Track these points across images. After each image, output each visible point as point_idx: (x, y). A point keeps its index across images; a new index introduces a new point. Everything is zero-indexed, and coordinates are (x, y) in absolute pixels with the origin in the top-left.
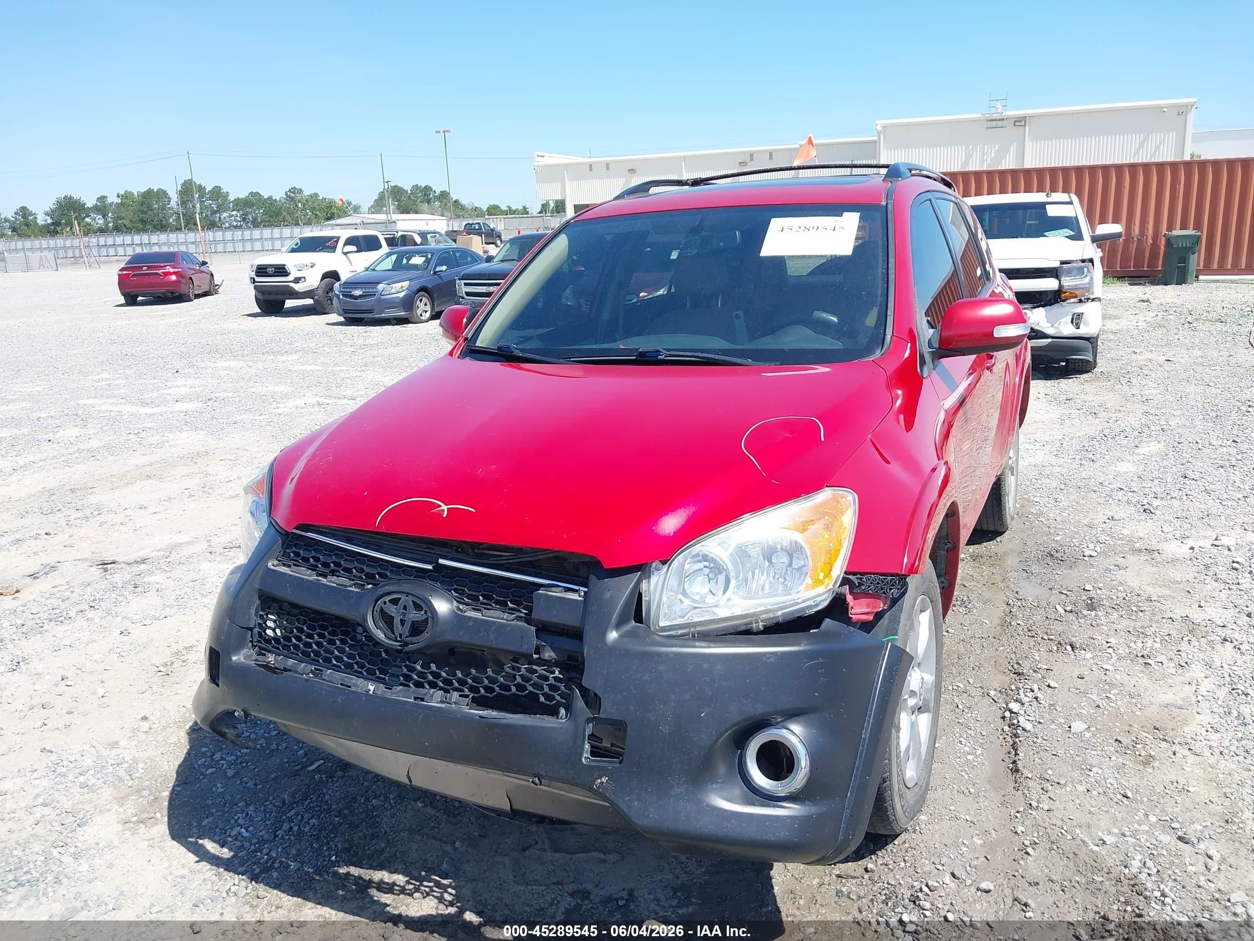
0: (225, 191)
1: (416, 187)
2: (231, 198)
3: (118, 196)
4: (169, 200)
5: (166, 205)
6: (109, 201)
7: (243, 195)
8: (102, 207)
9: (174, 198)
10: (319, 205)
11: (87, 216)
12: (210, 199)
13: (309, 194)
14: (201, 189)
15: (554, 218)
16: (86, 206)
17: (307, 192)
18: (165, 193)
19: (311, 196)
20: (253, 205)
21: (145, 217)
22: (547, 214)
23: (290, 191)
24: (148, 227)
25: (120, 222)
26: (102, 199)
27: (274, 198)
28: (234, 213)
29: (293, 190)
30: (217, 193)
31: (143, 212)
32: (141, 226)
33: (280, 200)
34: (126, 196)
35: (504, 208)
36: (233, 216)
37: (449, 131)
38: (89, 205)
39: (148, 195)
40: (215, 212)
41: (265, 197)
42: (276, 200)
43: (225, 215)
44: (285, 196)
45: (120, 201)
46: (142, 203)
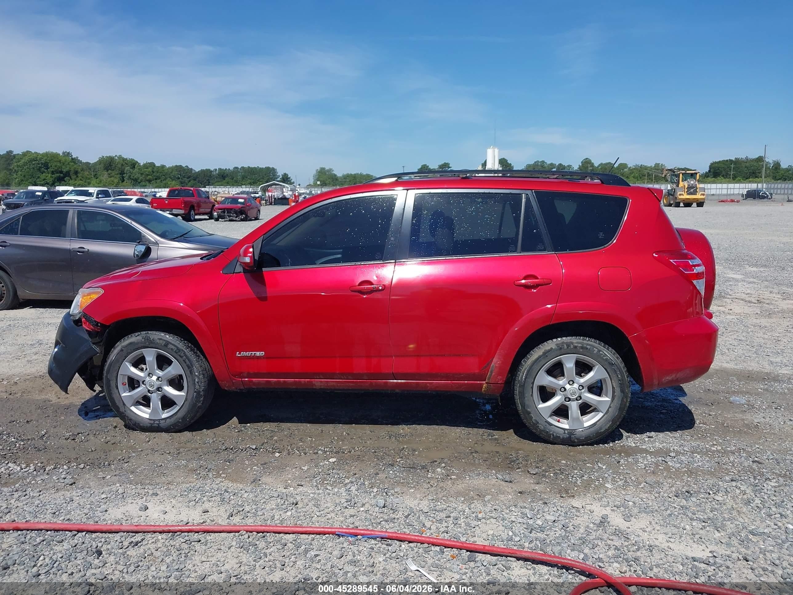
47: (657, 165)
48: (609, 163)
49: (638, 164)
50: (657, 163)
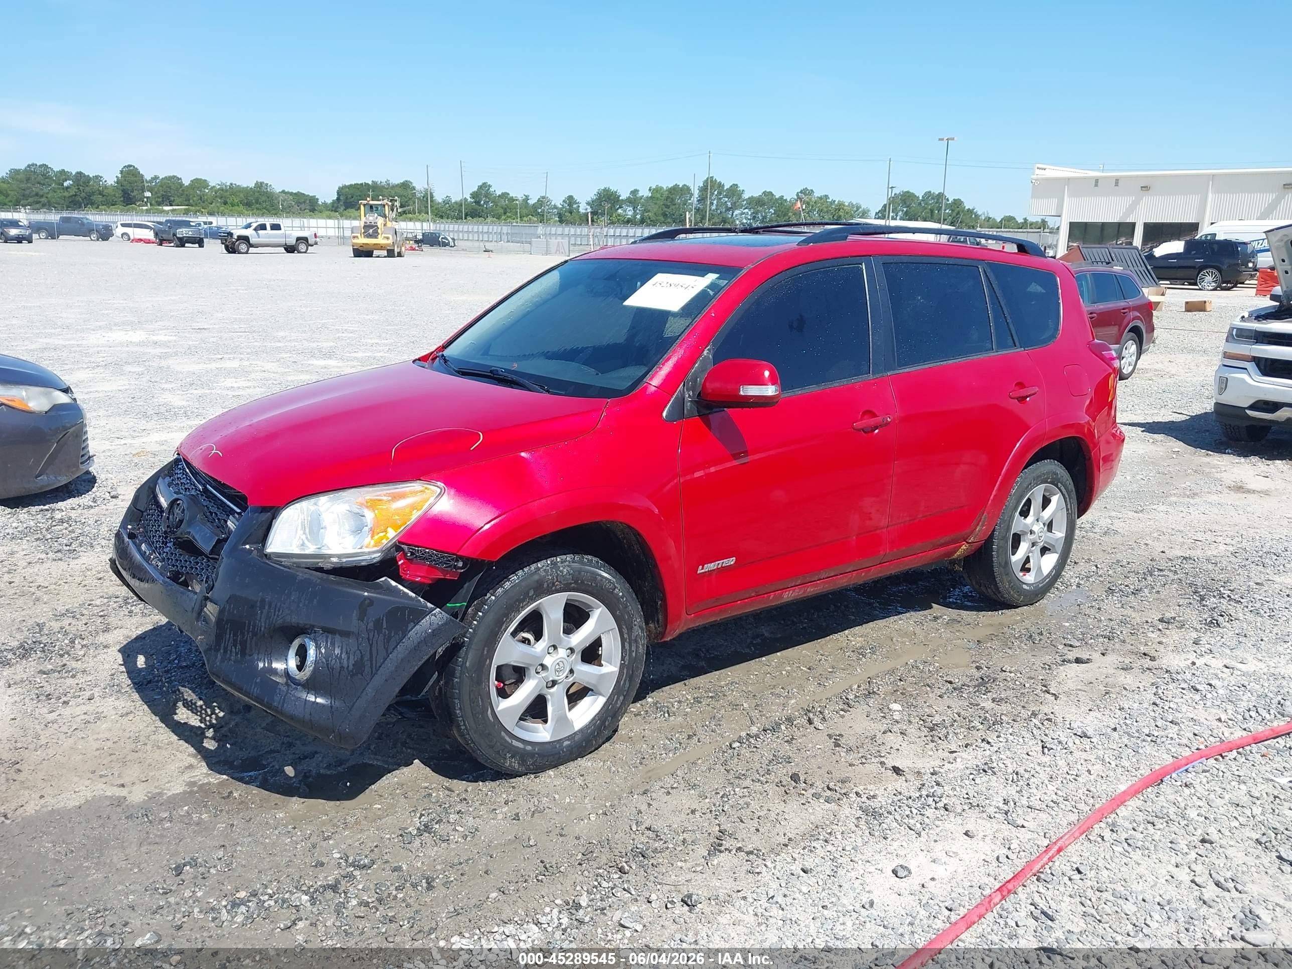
0: (741, 188)
1: (928, 194)
2: (746, 196)
3: (650, 190)
4: (692, 195)
5: (687, 200)
6: (640, 194)
7: (757, 194)
8: (633, 200)
9: (696, 193)
10: (826, 208)
11: (620, 207)
12: (726, 196)
13: (819, 196)
14: (721, 186)
15: (1052, 235)
16: (621, 198)
17: (818, 194)
18: (688, 189)
19: (821, 198)
20: (764, 204)
21: (668, 211)
22: (1045, 230)
23: (801, 192)
24: (669, 220)
25: (646, 214)
26: (634, 192)
27: (785, 198)
28: (746, 210)
29: (805, 192)
30: (734, 192)
31: (667, 207)
32: (663, 219)
33: (790, 201)
34: (656, 191)
35: (1020, 220)
36: (744, 213)
37: (953, 139)
38: (623, 197)
39: (675, 190)
40: (728, 209)
41: (777, 197)
42: (786, 200)
43: (737, 212)
44: (796, 197)
45: (650, 195)
46: (668, 198)
47: (260, 185)
48: (174, 176)
49: (224, 182)
50: (260, 181)
